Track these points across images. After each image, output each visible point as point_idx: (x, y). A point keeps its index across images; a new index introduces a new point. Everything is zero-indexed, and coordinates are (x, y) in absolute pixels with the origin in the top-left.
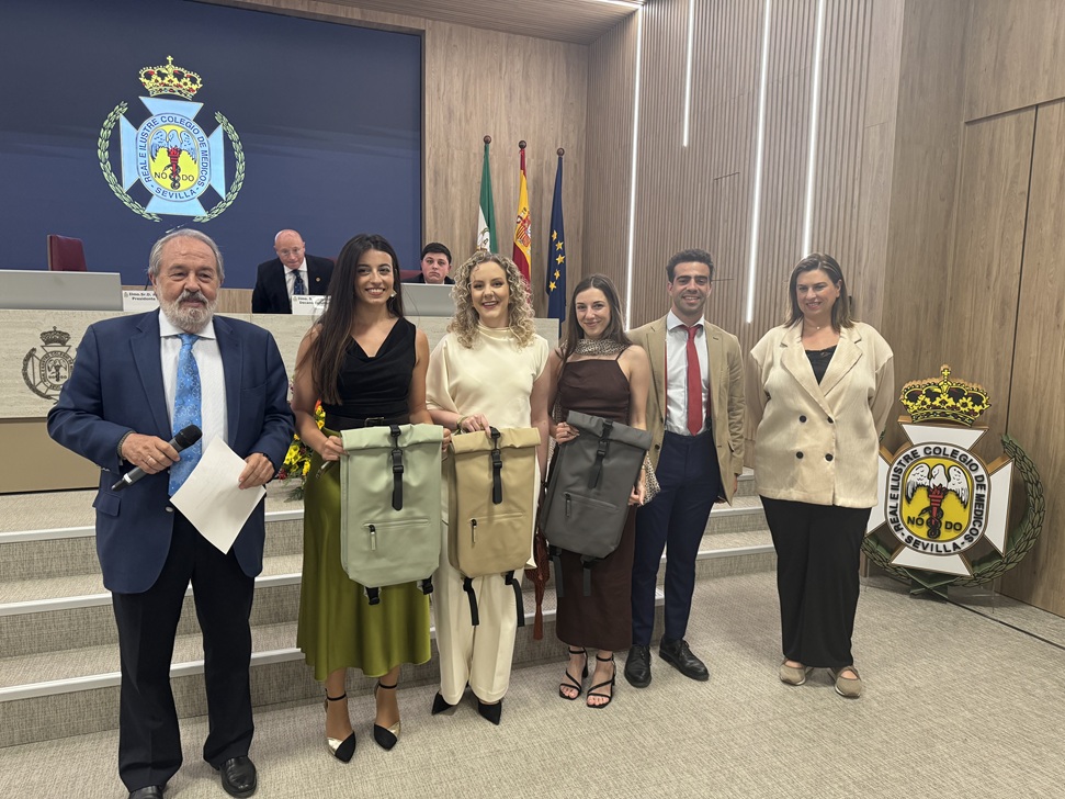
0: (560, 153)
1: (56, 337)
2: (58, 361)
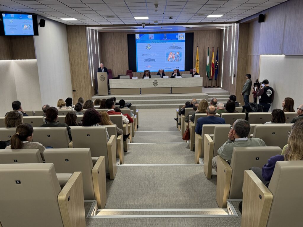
1: (156, 81)
2: (156, 83)
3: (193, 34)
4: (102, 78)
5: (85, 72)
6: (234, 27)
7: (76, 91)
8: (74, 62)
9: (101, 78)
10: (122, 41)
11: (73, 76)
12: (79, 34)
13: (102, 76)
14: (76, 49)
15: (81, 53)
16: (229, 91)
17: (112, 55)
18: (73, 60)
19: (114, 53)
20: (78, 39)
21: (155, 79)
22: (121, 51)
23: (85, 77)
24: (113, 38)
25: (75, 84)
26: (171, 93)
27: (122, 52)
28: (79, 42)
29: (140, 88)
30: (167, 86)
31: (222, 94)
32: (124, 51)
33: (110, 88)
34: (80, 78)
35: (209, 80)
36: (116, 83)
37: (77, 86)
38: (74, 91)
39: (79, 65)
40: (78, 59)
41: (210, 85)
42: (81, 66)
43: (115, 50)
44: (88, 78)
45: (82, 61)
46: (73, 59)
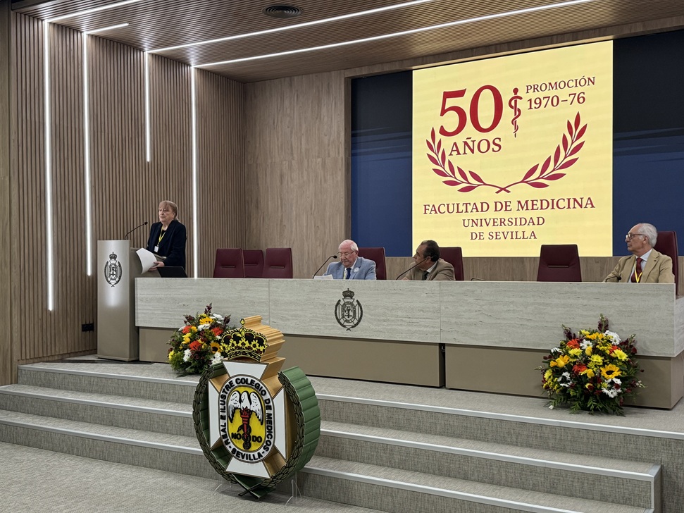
4: (113, 270)
9: (108, 269)
10: (324, 111)
13: (113, 257)
17: (282, 176)
19: (290, 166)
21: (347, 285)
22: (318, 157)
24: (287, 103)
26: (442, 385)
27: (319, 160)
30: (412, 333)
32: (329, 156)
33: (137, 323)
43: (295, 156)
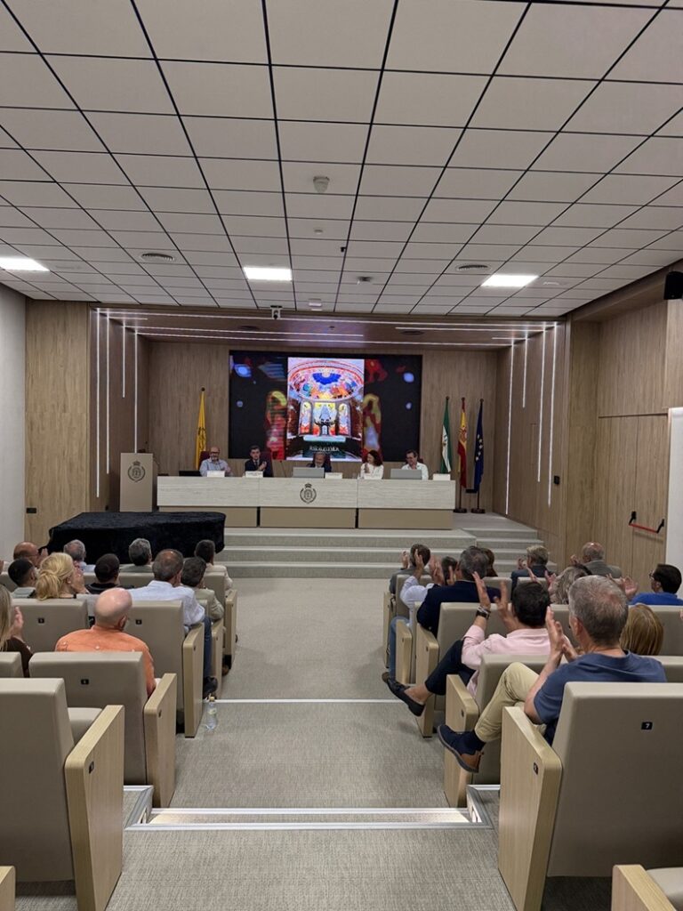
0: (482, 401)
1: (308, 486)
2: (308, 492)
3: (420, 358)
4: (137, 471)
5: (76, 450)
6: (549, 336)
7: (39, 511)
8: (42, 416)
9: (131, 471)
10: (213, 367)
11: (31, 464)
12: (65, 330)
13: (137, 463)
14: (51, 377)
15: (68, 389)
16: (535, 528)
18: (38, 410)
20: (60, 345)
21: (307, 481)
23: (71, 465)
24: (185, 359)
25: (36, 489)
26: (357, 526)
28: (61, 352)
29: (259, 508)
30: (342, 504)
31: (516, 537)
33: (158, 504)
34: (57, 467)
35: (468, 491)
36: (178, 490)
37: (41, 495)
38: (30, 511)
39: (57, 427)
40: (53, 406)
41: (475, 507)
42: (61, 430)
44: (82, 470)
45: (67, 414)
46: (39, 407)
